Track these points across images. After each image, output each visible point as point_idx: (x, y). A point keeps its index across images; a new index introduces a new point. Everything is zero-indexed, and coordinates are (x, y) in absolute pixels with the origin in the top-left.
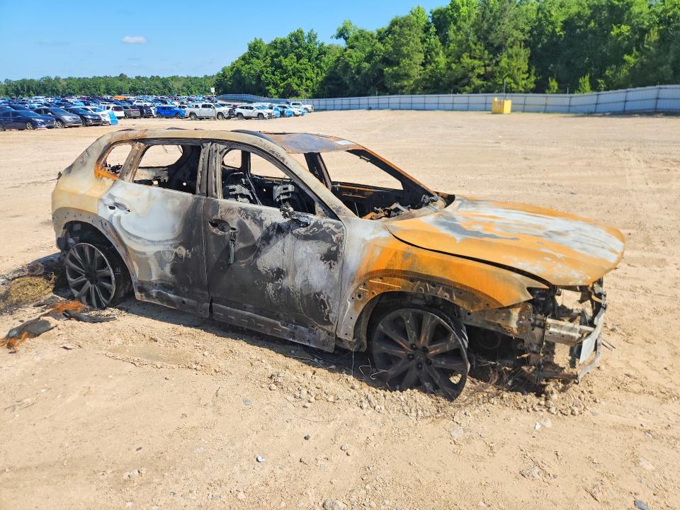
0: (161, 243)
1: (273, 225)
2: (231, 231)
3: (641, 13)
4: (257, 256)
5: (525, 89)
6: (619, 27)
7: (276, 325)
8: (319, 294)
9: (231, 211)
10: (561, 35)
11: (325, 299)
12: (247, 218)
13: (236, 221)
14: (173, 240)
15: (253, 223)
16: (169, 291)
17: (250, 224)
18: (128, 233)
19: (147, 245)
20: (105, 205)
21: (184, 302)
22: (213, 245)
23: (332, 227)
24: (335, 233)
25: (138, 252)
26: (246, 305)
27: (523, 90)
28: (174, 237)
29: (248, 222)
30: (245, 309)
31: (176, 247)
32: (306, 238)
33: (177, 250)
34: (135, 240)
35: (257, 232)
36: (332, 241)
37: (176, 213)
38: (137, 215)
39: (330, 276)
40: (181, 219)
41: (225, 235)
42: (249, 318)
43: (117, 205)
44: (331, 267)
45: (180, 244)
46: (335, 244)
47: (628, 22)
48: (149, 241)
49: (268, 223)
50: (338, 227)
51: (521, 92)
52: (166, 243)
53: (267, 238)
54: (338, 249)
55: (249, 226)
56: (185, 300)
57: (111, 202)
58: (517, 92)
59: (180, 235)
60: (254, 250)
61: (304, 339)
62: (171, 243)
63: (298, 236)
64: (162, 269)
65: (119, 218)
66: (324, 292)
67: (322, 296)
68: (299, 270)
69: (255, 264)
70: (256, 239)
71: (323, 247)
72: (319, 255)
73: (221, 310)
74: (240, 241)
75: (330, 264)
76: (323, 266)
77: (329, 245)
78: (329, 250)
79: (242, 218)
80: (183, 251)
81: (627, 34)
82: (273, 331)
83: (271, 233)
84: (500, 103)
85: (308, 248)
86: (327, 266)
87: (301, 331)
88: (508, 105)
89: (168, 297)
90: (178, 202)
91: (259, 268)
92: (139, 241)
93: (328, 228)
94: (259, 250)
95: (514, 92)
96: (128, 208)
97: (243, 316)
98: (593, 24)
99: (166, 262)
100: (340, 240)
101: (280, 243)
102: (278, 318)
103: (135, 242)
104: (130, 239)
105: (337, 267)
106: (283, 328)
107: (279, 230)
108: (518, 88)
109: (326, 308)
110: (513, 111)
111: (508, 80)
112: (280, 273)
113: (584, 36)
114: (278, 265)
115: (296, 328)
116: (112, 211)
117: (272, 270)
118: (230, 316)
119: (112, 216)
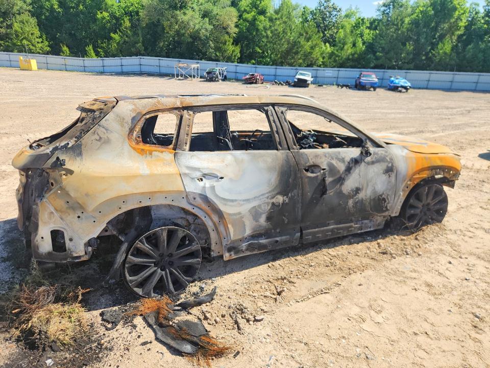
0: (256, 199)
1: (352, 159)
2: (322, 171)
3: (113, 5)
4: (342, 184)
5: (42, 51)
6: (101, 13)
7: (351, 227)
8: (381, 196)
9: (319, 157)
10: (59, 12)
11: (386, 197)
12: (333, 159)
13: (325, 163)
14: (269, 192)
15: (338, 162)
16: (260, 239)
17: (336, 163)
18: (224, 199)
19: (242, 205)
20: (193, 179)
21: (277, 241)
22: (308, 186)
23: (383, 153)
24: (387, 156)
25: (234, 214)
26: (329, 222)
27: (41, 51)
28: (270, 189)
29: (334, 162)
30: (328, 225)
31: (273, 198)
32: (373, 163)
33: (274, 200)
34: (231, 203)
35: (342, 167)
36: (387, 161)
37: (270, 169)
38: (231, 180)
39: (389, 182)
40: (276, 173)
41: (317, 176)
42: (332, 230)
43: (205, 175)
44: (390, 176)
45: (278, 194)
46: (389, 163)
47: (106, 10)
48: (244, 201)
49: (348, 159)
50: (386, 152)
51: (39, 53)
52: (261, 197)
53: (349, 170)
54: (392, 165)
55: (336, 165)
56: (278, 239)
57: (198, 174)
58: (37, 53)
59: (277, 186)
60: (340, 180)
61: (367, 227)
62: (267, 195)
63: (368, 164)
64: (257, 221)
65: (213, 188)
66: (385, 193)
67: (383, 196)
68: (370, 184)
69: (341, 190)
70: (341, 172)
71: (384, 166)
72: (382, 171)
73: (310, 234)
74: (329, 177)
75: (389, 174)
76: (384, 177)
77: (386, 164)
78: (388, 167)
79: (329, 160)
80: (280, 199)
81: (108, 18)
82: (348, 231)
83: (351, 166)
84: (26, 61)
85: (375, 169)
86: (387, 176)
87: (366, 223)
88: (34, 63)
89: (260, 243)
90: (269, 160)
91: (344, 192)
92: (235, 203)
93: (382, 154)
94: (344, 179)
95: (33, 53)
96: (220, 175)
97: (328, 231)
98: (81, 7)
99: (261, 214)
100: (391, 159)
101: (357, 171)
102: (351, 221)
103: (231, 206)
104: (226, 205)
105: (393, 175)
106: (355, 226)
107: (356, 162)
108: (36, 50)
109: (385, 201)
110: (39, 68)
111: (25, 42)
112: (358, 190)
113: (77, 15)
114: (357, 185)
115: (362, 223)
116: (201, 184)
117: (352, 190)
118: (317, 235)
119: (204, 187)
